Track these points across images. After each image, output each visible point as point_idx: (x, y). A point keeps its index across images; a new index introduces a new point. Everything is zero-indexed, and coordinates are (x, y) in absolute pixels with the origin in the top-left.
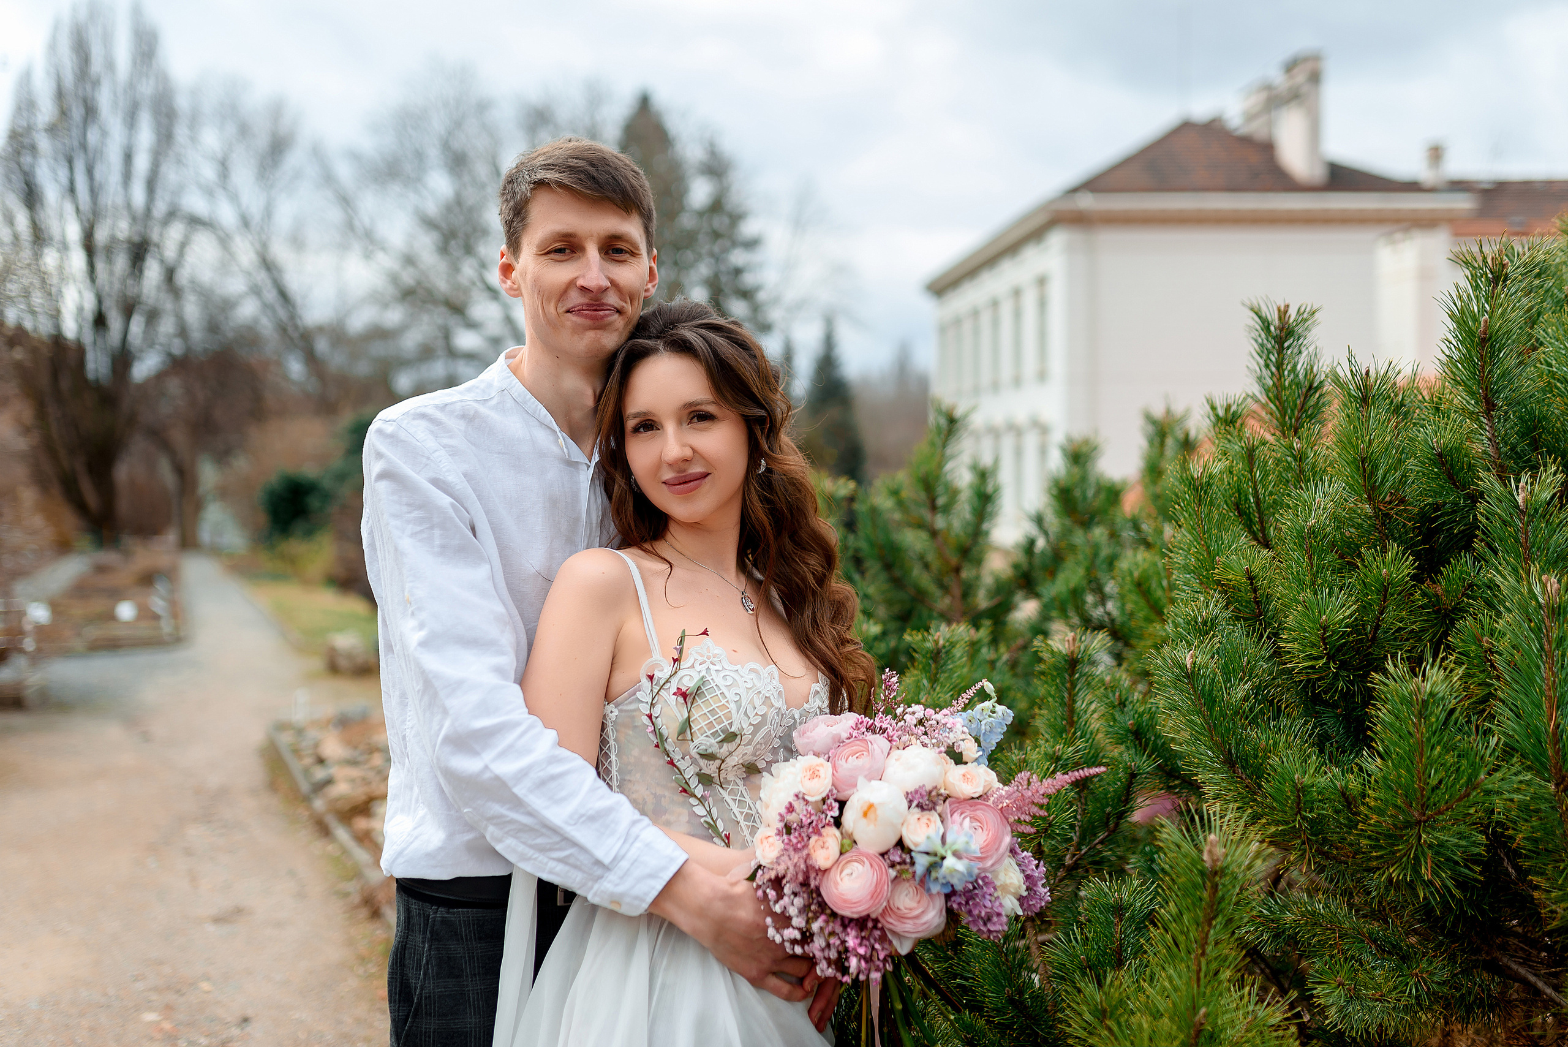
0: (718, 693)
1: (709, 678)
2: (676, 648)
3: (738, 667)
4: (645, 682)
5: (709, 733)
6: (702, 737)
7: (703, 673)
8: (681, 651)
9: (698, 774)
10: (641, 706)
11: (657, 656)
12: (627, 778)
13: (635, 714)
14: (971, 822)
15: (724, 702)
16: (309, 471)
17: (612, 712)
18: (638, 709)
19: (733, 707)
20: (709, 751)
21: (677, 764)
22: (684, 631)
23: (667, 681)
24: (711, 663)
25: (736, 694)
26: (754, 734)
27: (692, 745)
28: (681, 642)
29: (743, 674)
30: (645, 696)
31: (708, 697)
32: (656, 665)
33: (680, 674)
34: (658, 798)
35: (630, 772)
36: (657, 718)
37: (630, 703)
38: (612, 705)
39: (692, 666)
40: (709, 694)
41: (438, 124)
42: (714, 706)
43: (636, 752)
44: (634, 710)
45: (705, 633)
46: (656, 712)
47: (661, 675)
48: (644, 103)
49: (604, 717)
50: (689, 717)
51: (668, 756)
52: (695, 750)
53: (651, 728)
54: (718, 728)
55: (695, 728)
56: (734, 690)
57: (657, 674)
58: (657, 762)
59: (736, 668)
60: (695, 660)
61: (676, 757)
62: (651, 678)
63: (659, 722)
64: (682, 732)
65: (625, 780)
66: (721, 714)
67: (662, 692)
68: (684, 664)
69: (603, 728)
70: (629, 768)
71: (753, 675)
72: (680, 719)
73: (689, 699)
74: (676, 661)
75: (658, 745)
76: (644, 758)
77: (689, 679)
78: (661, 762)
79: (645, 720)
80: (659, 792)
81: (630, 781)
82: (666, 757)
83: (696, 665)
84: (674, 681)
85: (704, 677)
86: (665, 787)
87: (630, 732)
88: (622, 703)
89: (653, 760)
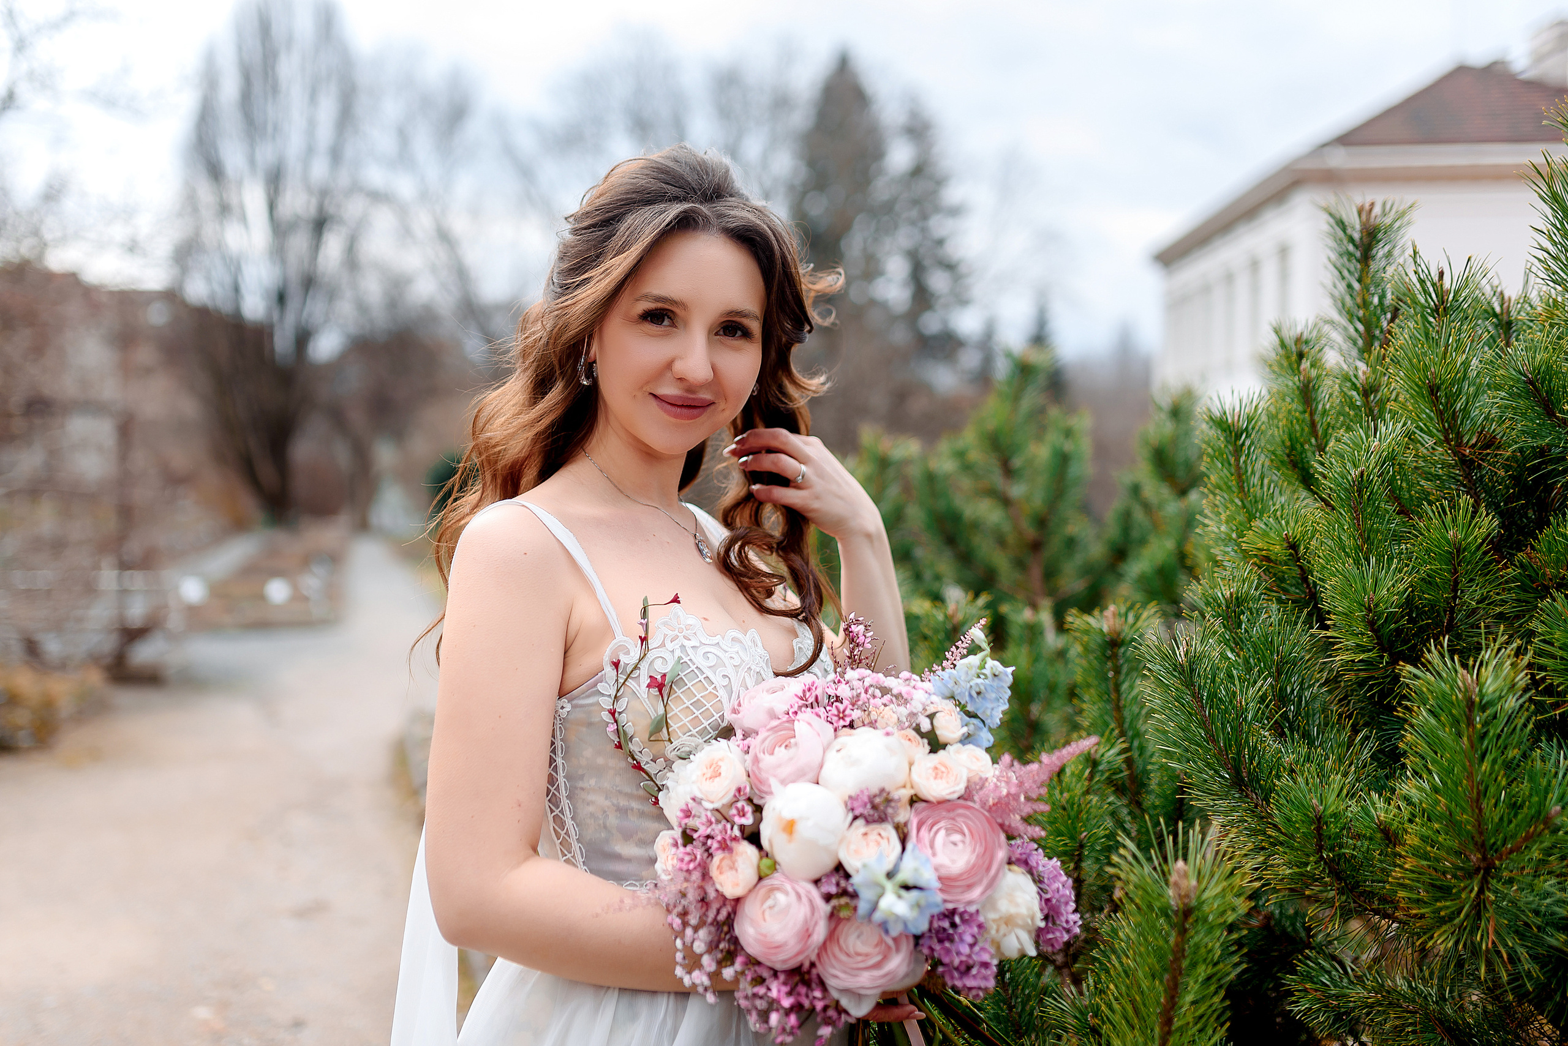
0: (701, 678)
1: (686, 659)
2: (641, 624)
3: (718, 639)
4: (609, 670)
5: (694, 732)
6: (685, 738)
7: (678, 653)
8: (646, 627)
10: (601, 700)
11: (619, 638)
12: (580, 784)
13: (592, 708)
14: (948, 835)
15: (710, 688)
17: (562, 708)
18: (598, 703)
19: (722, 694)
21: (645, 767)
22: (645, 600)
23: (636, 667)
24: (685, 637)
25: (725, 676)
27: (670, 747)
28: (644, 613)
29: (725, 648)
30: (607, 688)
31: (689, 685)
32: (621, 649)
33: (651, 655)
35: (582, 777)
36: (620, 713)
37: (589, 696)
38: (564, 700)
39: (663, 645)
40: (690, 681)
42: (699, 696)
43: (588, 753)
44: (593, 705)
45: (676, 600)
46: (620, 706)
47: (628, 660)
49: (553, 715)
50: (665, 713)
51: (634, 759)
52: (675, 753)
53: (613, 727)
54: (706, 724)
55: (674, 726)
56: (721, 671)
57: (624, 659)
58: (617, 763)
59: (715, 640)
60: (665, 636)
61: (644, 759)
62: (616, 665)
63: (623, 718)
64: (655, 730)
65: (576, 788)
66: (708, 706)
67: (630, 683)
68: (652, 643)
70: (580, 772)
71: (737, 647)
72: (653, 715)
73: (665, 691)
74: (643, 640)
75: (619, 746)
76: (600, 761)
77: (661, 663)
78: (623, 764)
79: (606, 716)
80: (623, 802)
81: (582, 789)
82: (630, 760)
83: (668, 643)
84: (644, 666)
85: (680, 658)
86: (630, 796)
87: (584, 729)
88: (573, 699)
89: (612, 763)
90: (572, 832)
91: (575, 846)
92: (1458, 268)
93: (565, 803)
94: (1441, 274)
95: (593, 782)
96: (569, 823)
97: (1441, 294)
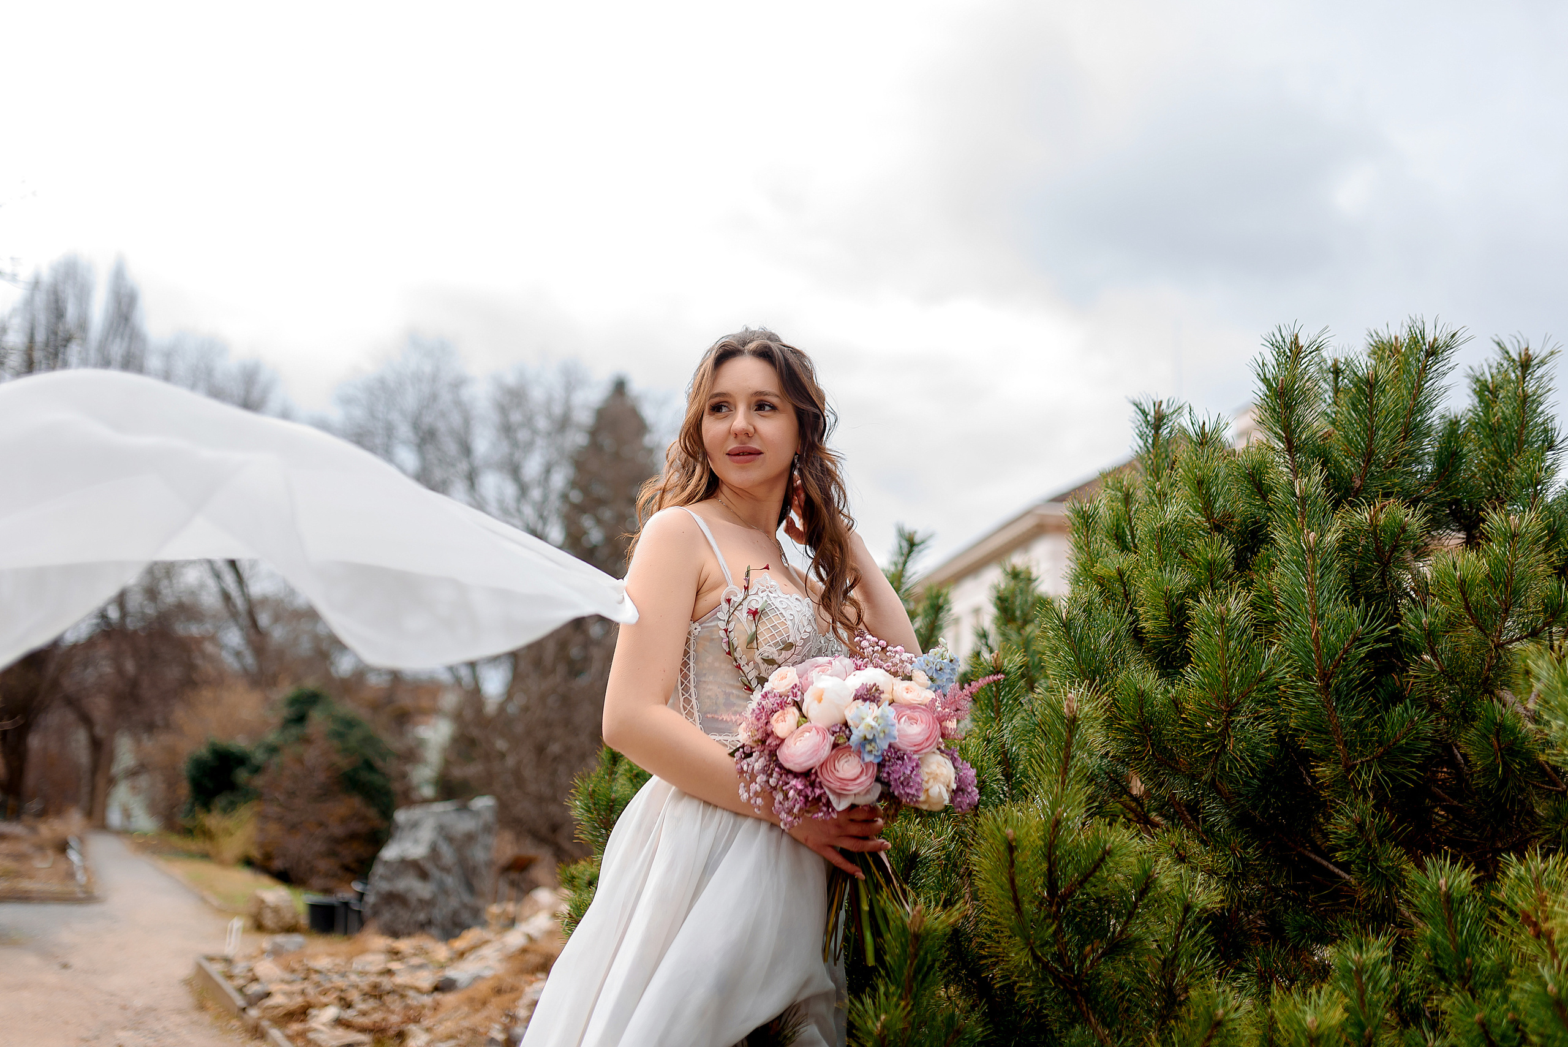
0: (778, 613)
1: (770, 602)
2: (745, 579)
3: (788, 596)
4: (725, 605)
5: (771, 643)
6: (766, 647)
7: (765, 599)
8: (748, 582)
9: (757, 677)
10: (719, 623)
11: (732, 586)
12: (703, 679)
13: (714, 629)
15: (783, 620)
16: (240, 742)
17: (694, 630)
18: (717, 625)
19: (789, 624)
20: (771, 657)
21: (743, 668)
22: (748, 567)
23: (740, 604)
24: (770, 591)
25: (791, 614)
26: (803, 646)
27: (757, 653)
28: (748, 574)
29: (791, 602)
30: (723, 615)
31: (771, 616)
32: (732, 592)
33: (750, 598)
34: (728, 695)
35: (706, 675)
36: (730, 632)
37: (711, 621)
38: (697, 623)
39: (757, 594)
40: (771, 614)
41: (410, 400)
42: (775, 623)
43: (710, 659)
44: (714, 626)
45: (766, 567)
46: (731, 627)
47: (736, 599)
48: (620, 387)
49: (689, 633)
50: (756, 631)
51: (736, 662)
52: (759, 657)
53: (725, 640)
54: (779, 639)
55: (760, 639)
56: (788, 612)
57: (734, 599)
58: (727, 666)
59: (786, 596)
60: (758, 588)
61: (742, 663)
62: (729, 601)
63: (732, 635)
64: (751, 642)
66: (780, 629)
67: (736, 612)
68: (751, 591)
69: (688, 640)
70: (704, 672)
71: (798, 604)
72: (749, 632)
73: (757, 617)
74: (746, 588)
75: (729, 653)
76: (717, 664)
77: (756, 603)
78: (730, 667)
79: (722, 633)
80: (728, 690)
81: (705, 682)
82: (734, 663)
83: (759, 593)
84: (745, 603)
85: (766, 601)
86: (732, 686)
87: (708, 644)
88: (704, 622)
89: (724, 666)
90: (695, 706)
91: (696, 714)
92: (1214, 419)
93: (692, 690)
94: (1204, 423)
95: (711, 678)
96: (694, 701)
97: (1204, 434)
